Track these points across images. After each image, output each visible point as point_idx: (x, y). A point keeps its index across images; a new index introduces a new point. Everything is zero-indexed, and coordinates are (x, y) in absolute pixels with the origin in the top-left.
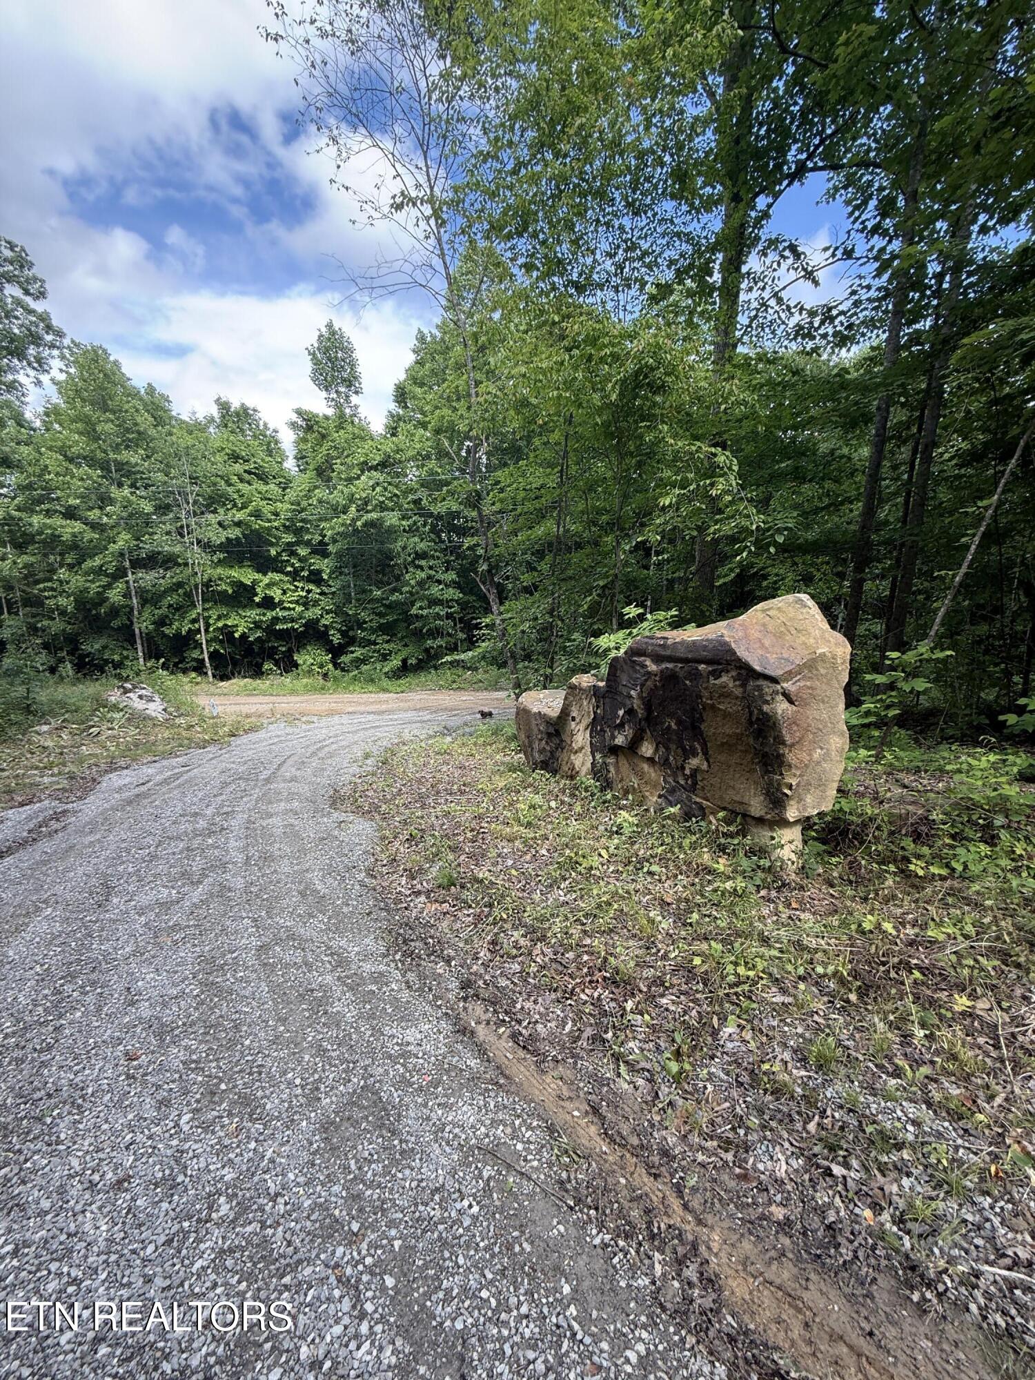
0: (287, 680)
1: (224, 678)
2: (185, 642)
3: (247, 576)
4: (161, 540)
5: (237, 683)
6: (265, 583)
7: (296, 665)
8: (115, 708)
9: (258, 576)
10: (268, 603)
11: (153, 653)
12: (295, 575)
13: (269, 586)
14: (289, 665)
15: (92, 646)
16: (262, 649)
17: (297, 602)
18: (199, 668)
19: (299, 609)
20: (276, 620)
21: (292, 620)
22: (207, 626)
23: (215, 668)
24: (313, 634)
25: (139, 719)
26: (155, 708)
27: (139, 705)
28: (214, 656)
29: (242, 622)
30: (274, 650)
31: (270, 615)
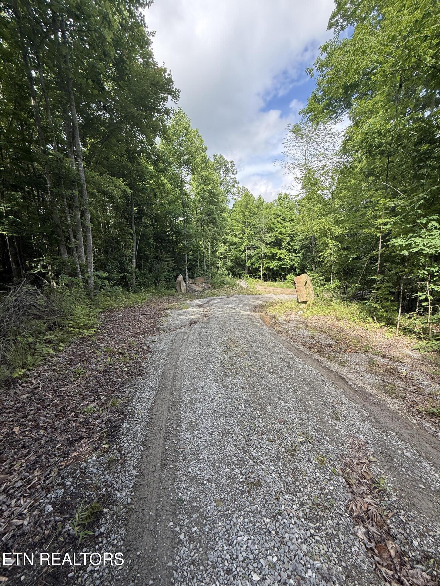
0: (282, 284)
1: (265, 281)
2: (257, 270)
3: (275, 251)
4: (254, 243)
5: (269, 283)
6: (280, 253)
7: (286, 279)
8: (238, 285)
9: (278, 251)
10: (280, 259)
11: (249, 272)
12: (289, 251)
13: (281, 254)
14: (284, 279)
15: (237, 270)
16: (277, 273)
17: (289, 260)
18: (260, 278)
19: (289, 261)
20: (283, 264)
21: (287, 265)
22: (263, 265)
23: (264, 278)
24: (292, 269)
25: (242, 288)
26: (245, 286)
27: (242, 285)
28: (264, 274)
29: (273, 265)
30: (281, 274)
31: (281, 263)
